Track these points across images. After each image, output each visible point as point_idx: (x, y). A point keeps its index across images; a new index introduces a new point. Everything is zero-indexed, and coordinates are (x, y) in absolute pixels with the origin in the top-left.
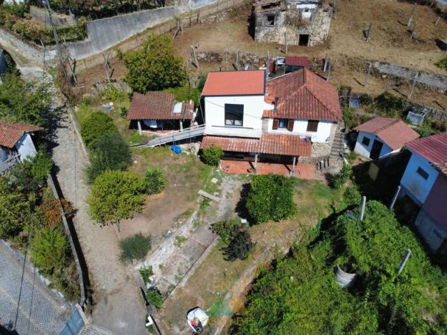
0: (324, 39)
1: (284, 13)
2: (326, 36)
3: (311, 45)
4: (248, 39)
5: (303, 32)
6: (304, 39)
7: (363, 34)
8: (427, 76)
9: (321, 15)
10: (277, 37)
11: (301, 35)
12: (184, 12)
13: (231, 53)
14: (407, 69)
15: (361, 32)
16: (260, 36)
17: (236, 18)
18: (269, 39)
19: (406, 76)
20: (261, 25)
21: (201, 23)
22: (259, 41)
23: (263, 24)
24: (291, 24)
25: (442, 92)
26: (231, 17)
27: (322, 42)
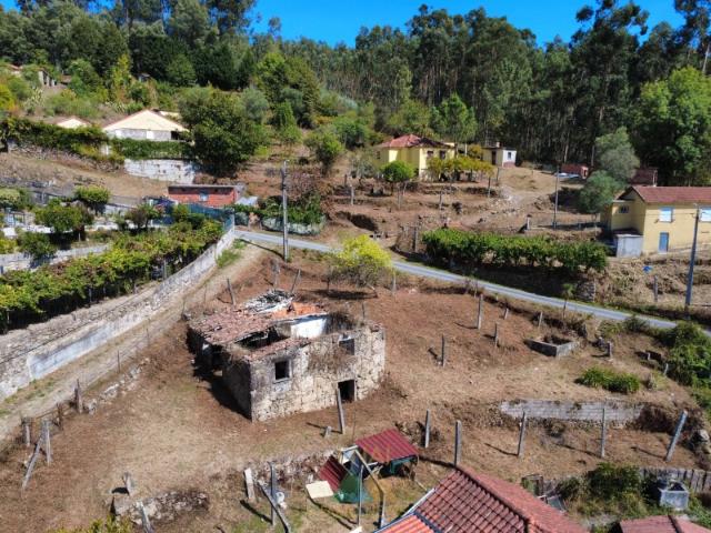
0: (379, 380)
1: (306, 349)
2: (382, 374)
3: (361, 397)
4: (230, 419)
5: (343, 378)
6: (346, 390)
7: (431, 357)
8: (591, 407)
9: (369, 339)
10: (298, 400)
11: (341, 384)
12: (14, 391)
13: (224, 474)
14: (557, 403)
15: (425, 353)
16: (263, 408)
17: (162, 376)
18: (282, 410)
19: (557, 414)
20: (263, 385)
21: (86, 410)
22: (261, 419)
23: (267, 382)
24: (321, 368)
25: (621, 427)
26: (150, 377)
27: (377, 387)
